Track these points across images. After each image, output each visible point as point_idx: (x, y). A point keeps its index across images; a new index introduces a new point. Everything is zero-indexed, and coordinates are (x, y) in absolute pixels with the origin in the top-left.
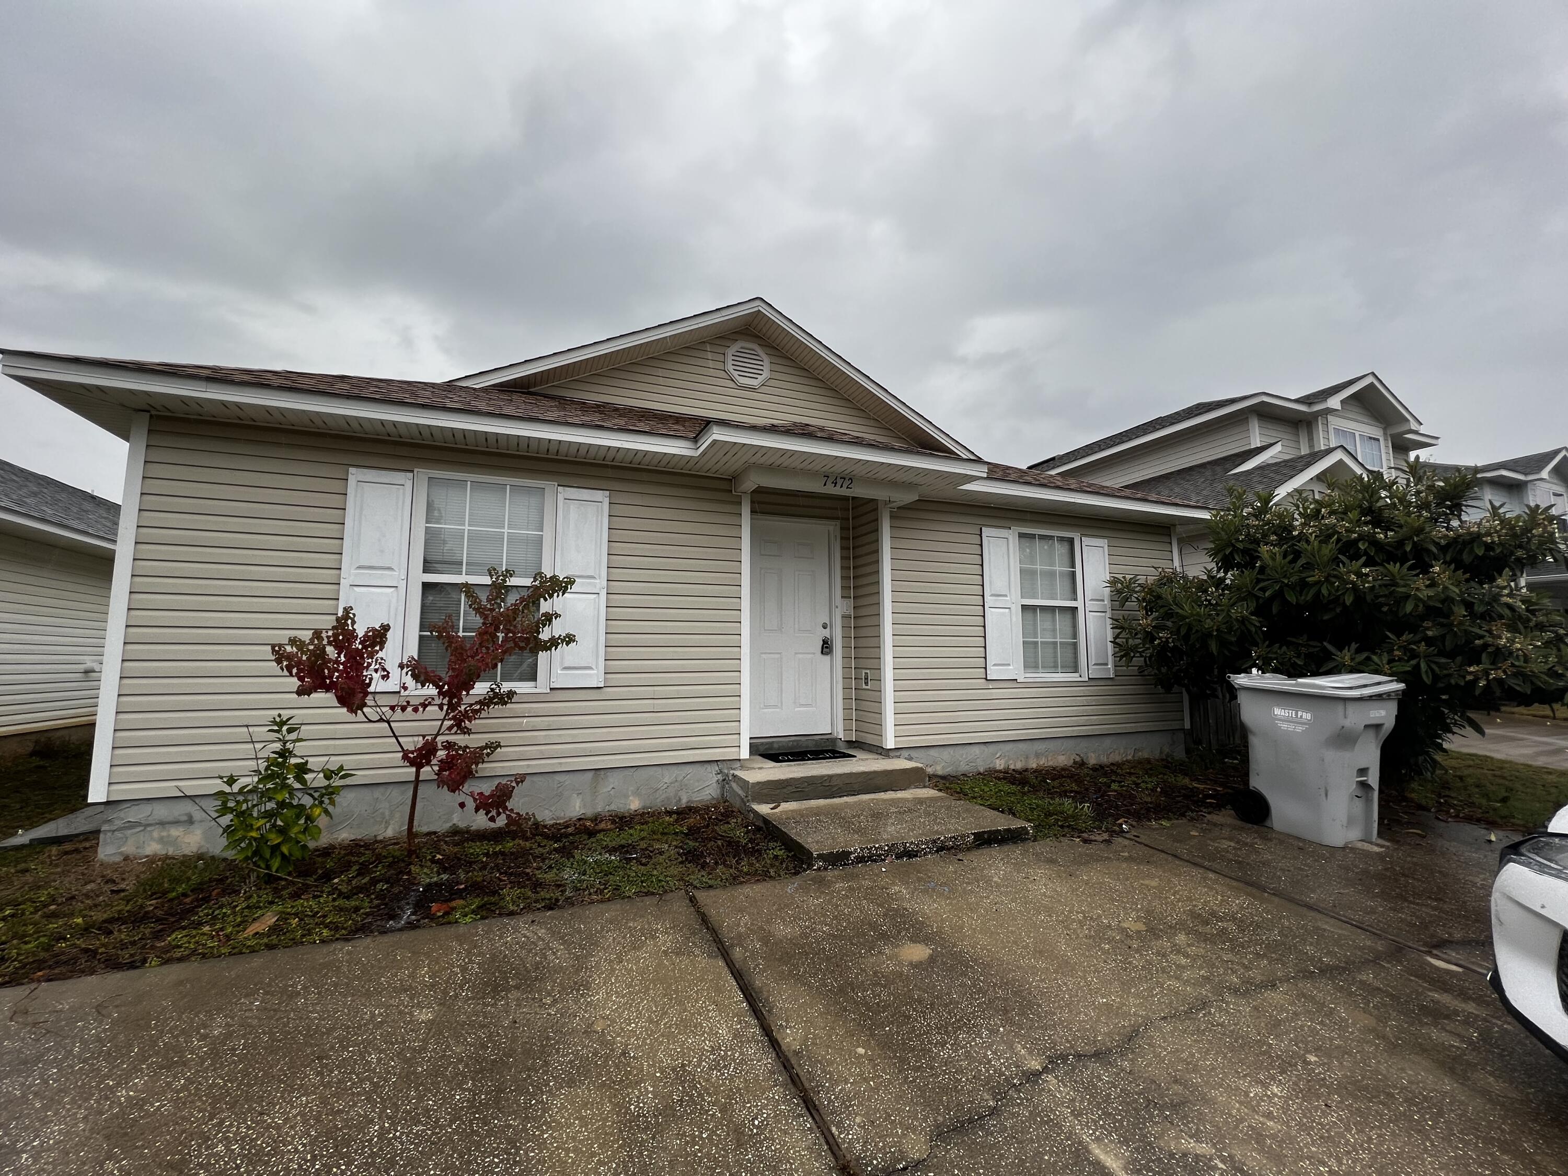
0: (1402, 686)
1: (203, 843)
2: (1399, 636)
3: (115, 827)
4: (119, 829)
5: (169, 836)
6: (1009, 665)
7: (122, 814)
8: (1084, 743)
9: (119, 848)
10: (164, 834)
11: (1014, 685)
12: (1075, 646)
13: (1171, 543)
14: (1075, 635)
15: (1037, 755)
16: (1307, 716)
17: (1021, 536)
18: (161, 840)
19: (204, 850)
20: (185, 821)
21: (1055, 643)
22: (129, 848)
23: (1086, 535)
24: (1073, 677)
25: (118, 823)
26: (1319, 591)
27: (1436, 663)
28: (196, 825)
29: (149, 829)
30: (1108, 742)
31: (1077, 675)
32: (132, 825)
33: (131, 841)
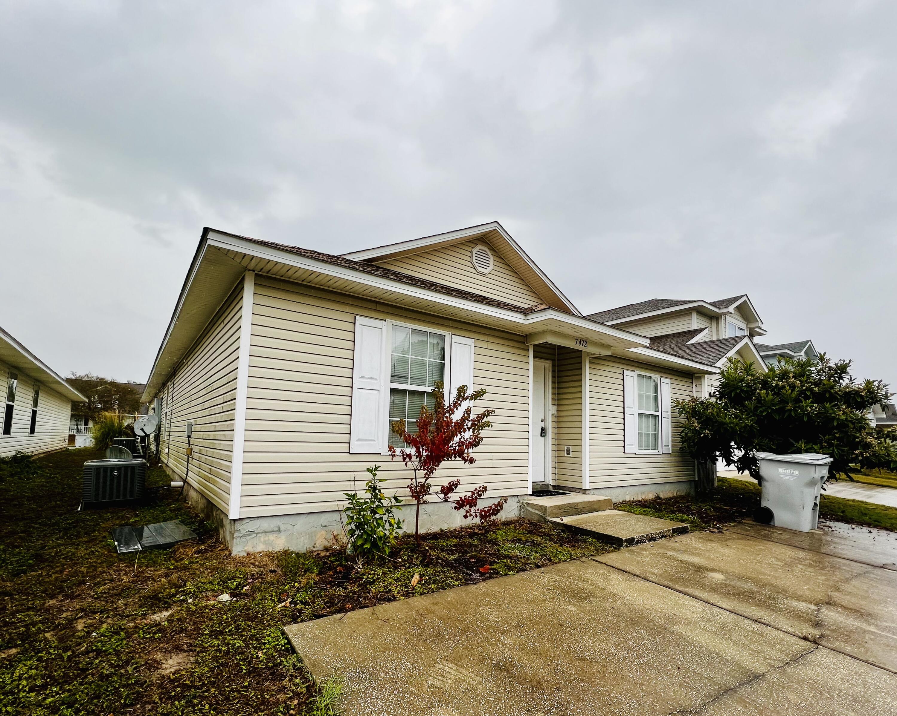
0: (832, 459)
1: (286, 544)
2: (824, 437)
3: (241, 535)
4: (244, 536)
5: (269, 540)
6: (633, 445)
7: (244, 527)
8: (659, 487)
9: (244, 547)
10: (267, 538)
11: (634, 455)
12: (655, 436)
13: (692, 383)
14: (656, 430)
15: (642, 493)
16: (796, 472)
17: (639, 375)
18: (265, 543)
19: (286, 548)
20: (277, 531)
21: (649, 434)
22: (250, 549)
23: (664, 377)
24: (655, 452)
25: (243, 532)
26: (790, 414)
27: (840, 449)
28: (282, 533)
29: (258, 535)
30: (667, 486)
31: (657, 451)
32: (251, 532)
33: (250, 543)
